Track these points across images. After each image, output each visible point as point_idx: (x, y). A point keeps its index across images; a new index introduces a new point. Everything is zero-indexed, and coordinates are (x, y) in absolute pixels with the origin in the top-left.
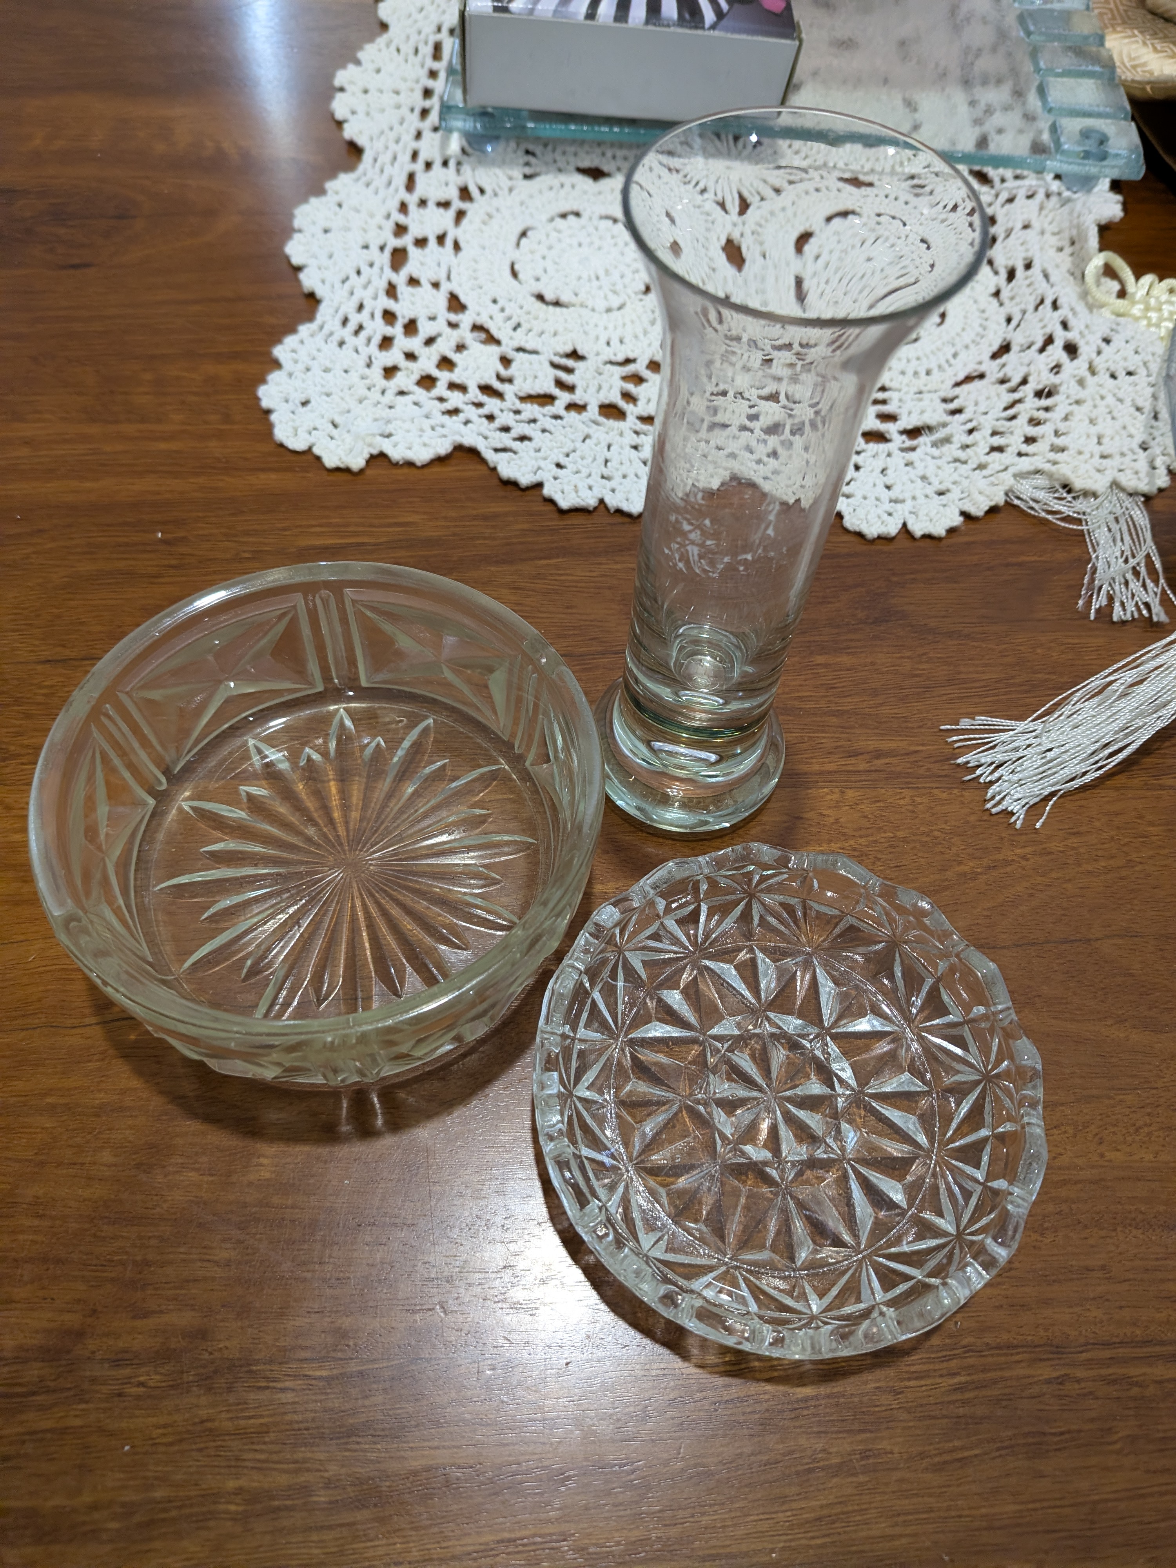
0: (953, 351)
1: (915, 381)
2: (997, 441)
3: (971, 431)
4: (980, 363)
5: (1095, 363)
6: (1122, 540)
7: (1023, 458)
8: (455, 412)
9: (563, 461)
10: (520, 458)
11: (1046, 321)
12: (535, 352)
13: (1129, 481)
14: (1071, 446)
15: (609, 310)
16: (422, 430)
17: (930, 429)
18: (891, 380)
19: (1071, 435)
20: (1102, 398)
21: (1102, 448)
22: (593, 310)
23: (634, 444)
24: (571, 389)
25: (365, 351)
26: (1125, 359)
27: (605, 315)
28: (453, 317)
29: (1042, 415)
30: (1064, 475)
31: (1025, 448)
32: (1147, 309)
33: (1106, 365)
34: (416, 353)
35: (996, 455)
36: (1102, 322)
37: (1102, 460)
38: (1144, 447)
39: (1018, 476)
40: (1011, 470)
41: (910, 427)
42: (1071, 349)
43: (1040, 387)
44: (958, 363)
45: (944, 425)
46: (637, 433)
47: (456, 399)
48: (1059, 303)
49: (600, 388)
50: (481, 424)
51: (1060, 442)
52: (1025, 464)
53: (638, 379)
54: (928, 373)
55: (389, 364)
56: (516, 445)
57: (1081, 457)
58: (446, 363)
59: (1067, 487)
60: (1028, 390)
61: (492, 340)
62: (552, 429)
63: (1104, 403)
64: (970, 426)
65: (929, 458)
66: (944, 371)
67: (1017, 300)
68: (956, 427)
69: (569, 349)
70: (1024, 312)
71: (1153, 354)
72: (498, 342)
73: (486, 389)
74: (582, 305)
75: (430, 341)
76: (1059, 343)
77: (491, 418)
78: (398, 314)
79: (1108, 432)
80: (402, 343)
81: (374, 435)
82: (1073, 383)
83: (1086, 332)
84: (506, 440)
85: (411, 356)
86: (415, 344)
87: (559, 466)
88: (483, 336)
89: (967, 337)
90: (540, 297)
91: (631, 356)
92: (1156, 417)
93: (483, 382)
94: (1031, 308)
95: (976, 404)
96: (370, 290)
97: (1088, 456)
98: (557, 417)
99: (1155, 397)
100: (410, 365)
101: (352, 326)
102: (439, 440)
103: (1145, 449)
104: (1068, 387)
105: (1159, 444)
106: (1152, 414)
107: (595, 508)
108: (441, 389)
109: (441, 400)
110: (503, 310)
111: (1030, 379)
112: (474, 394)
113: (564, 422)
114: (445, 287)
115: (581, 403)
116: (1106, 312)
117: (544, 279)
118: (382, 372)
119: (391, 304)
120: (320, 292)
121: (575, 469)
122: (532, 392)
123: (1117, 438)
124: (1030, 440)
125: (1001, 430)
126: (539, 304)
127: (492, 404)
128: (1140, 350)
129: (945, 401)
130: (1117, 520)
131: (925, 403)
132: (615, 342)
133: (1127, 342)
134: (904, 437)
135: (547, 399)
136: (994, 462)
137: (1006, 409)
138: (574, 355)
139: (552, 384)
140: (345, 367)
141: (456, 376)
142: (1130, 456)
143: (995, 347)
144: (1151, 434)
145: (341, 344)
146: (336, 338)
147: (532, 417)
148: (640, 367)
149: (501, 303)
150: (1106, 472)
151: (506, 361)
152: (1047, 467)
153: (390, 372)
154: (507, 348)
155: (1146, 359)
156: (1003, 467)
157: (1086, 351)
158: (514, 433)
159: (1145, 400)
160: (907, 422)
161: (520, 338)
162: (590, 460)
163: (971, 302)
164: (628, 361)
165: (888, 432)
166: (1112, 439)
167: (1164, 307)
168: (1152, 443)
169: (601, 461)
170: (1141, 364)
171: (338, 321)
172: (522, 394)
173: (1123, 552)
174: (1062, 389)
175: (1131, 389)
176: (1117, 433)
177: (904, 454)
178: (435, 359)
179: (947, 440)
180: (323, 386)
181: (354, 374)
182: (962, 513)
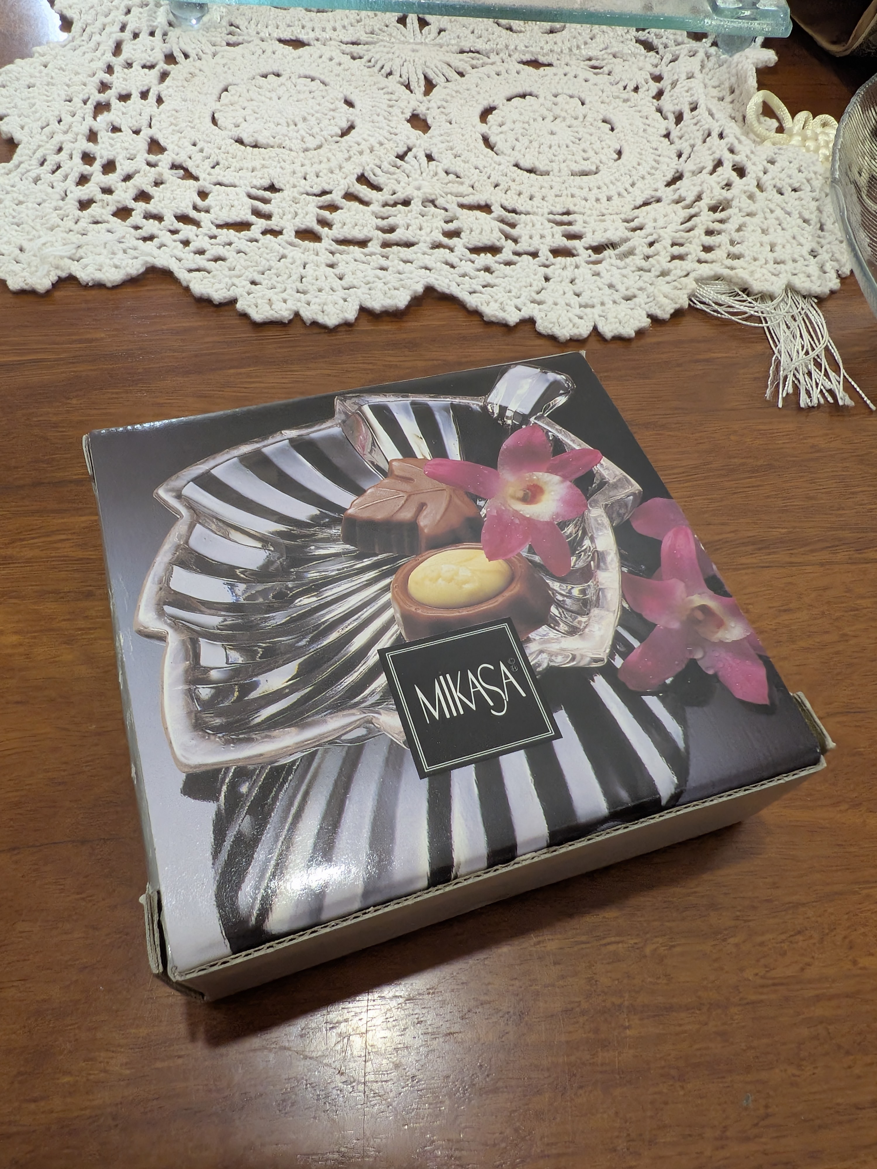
0: (630, 181)
1: (598, 206)
2: (676, 250)
3: (651, 244)
4: (656, 190)
5: (763, 181)
6: (801, 336)
7: (703, 264)
8: (151, 238)
9: (258, 278)
10: (214, 277)
11: (714, 148)
12: (232, 185)
13: (802, 283)
14: (746, 253)
15: (306, 150)
16: (114, 253)
17: (613, 245)
18: (575, 205)
19: (746, 243)
20: (772, 211)
21: (775, 255)
22: (291, 150)
23: (329, 262)
24: (268, 217)
25: (60, 187)
26: (790, 177)
27: (302, 154)
28: (152, 158)
29: (717, 226)
30: (742, 279)
31: (704, 256)
32: (805, 139)
33: (773, 182)
34: (113, 188)
35: (677, 262)
36: (767, 150)
37: (776, 265)
38: (813, 254)
39: (701, 281)
40: (692, 275)
41: (595, 244)
42: (741, 172)
43: (713, 202)
44: (635, 191)
45: (627, 240)
46: (332, 253)
47: (151, 227)
48: (724, 135)
49: (296, 214)
50: (175, 247)
51: (735, 250)
52: (705, 270)
53: (333, 208)
54: (609, 199)
55: (85, 197)
56: (211, 265)
57: (757, 263)
58: (143, 196)
59: (745, 290)
60: (703, 205)
61: (189, 175)
62: (247, 250)
63: (774, 215)
64: (650, 239)
65: (614, 269)
66: (623, 197)
67: (686, 136)
68: (638, 240)
69: (266, 183)
70: (693, 146)
71: (815, 173)
72: (196, 179)
73: (183, 218)
74: (279, 146)
75: (128, 178)
76: (728, 165)
77: (186, 243)
78: (98, 156)
79: (780, 241)
80: (98, 178)
81: (62, 258)
82: (744, 197)
83: (752, 156)
84: (201, 261)
85: (107, 191)
86: (112, 179)
87: (253, 283)
88: (182, 172)
89: (642, 171)
90: (240, 141)
91: (327, 188)
92: (822, 229)
93: (179, 212)
94: (699, 142)
95: (655, 221)
96: (70, 136)
97: (764, 261)
98: (252, 240)
99: (819, 210)
100: (106, 197)
101: (49, 166)
102: (130, 261)
103: (815, 257)
104: (740, 202)
105: (827, 252)
106: (819, 225)
107: (290, 321)
108: (136, 218)
109: (137, 228)
110: (201, 151)
111: (704, 196)
112: (170, 221)
113: (259, 245)
114: (146, 133)
115: (277, 228)
116: (767, 143)
117: (244, 125)
118: (78, 204)
119: (90, 147)
120: (18, 136)
121: (270, 286)
122: (230, 220)
123: (788, 246)
124: (707, 249)
125: (681, 241)
126: (238, 146)
127: (187, 231)
128: (802, 169)
129: (627, 221)
130: (794, 318)
131: (608, 224)
132: (311, 177)
133: (790, 162)
134: (590, 251)
135: (242, 226)
136: (676, 268)
137: (682, 224)
138: (272, 188)
139: (249, 212)
140: (39, 200)
141: (152, 207)
142: (801, 262)
143: (669, 177)
144: (818, 243)
145: (36, 180)
146: (33, 174)
147: (228, 241)
148: (336, 197)
149: (200, 145)
150: (780, 275)
151: (203, 195)
152: (726, 272)
153: (84, 205)
154: (205, 183)
155: (809, 177)
156: (685, 273)
157: (753, 171)
158: (208, 255)
159: (811, 213)
160: (592, 239)
161: (219, 174)
162: (286, 276)
163: (645, 141)
164: (324, 193)
165: (575, 248)
166: (784, 247)
167: (820, 137)
168: (820, 251)
169: (295, 277)
170: (805, 181)
171: (35, 162)
172: (218, 222)
173: (803, 346)
174: (734, 203)
175: (797, 202)
176: (788, 242)
177: (591, 266)
178: (132, 192)
179: (631, 252)
180: (14, 217)
181: (48, 207)
182: (649, 316)
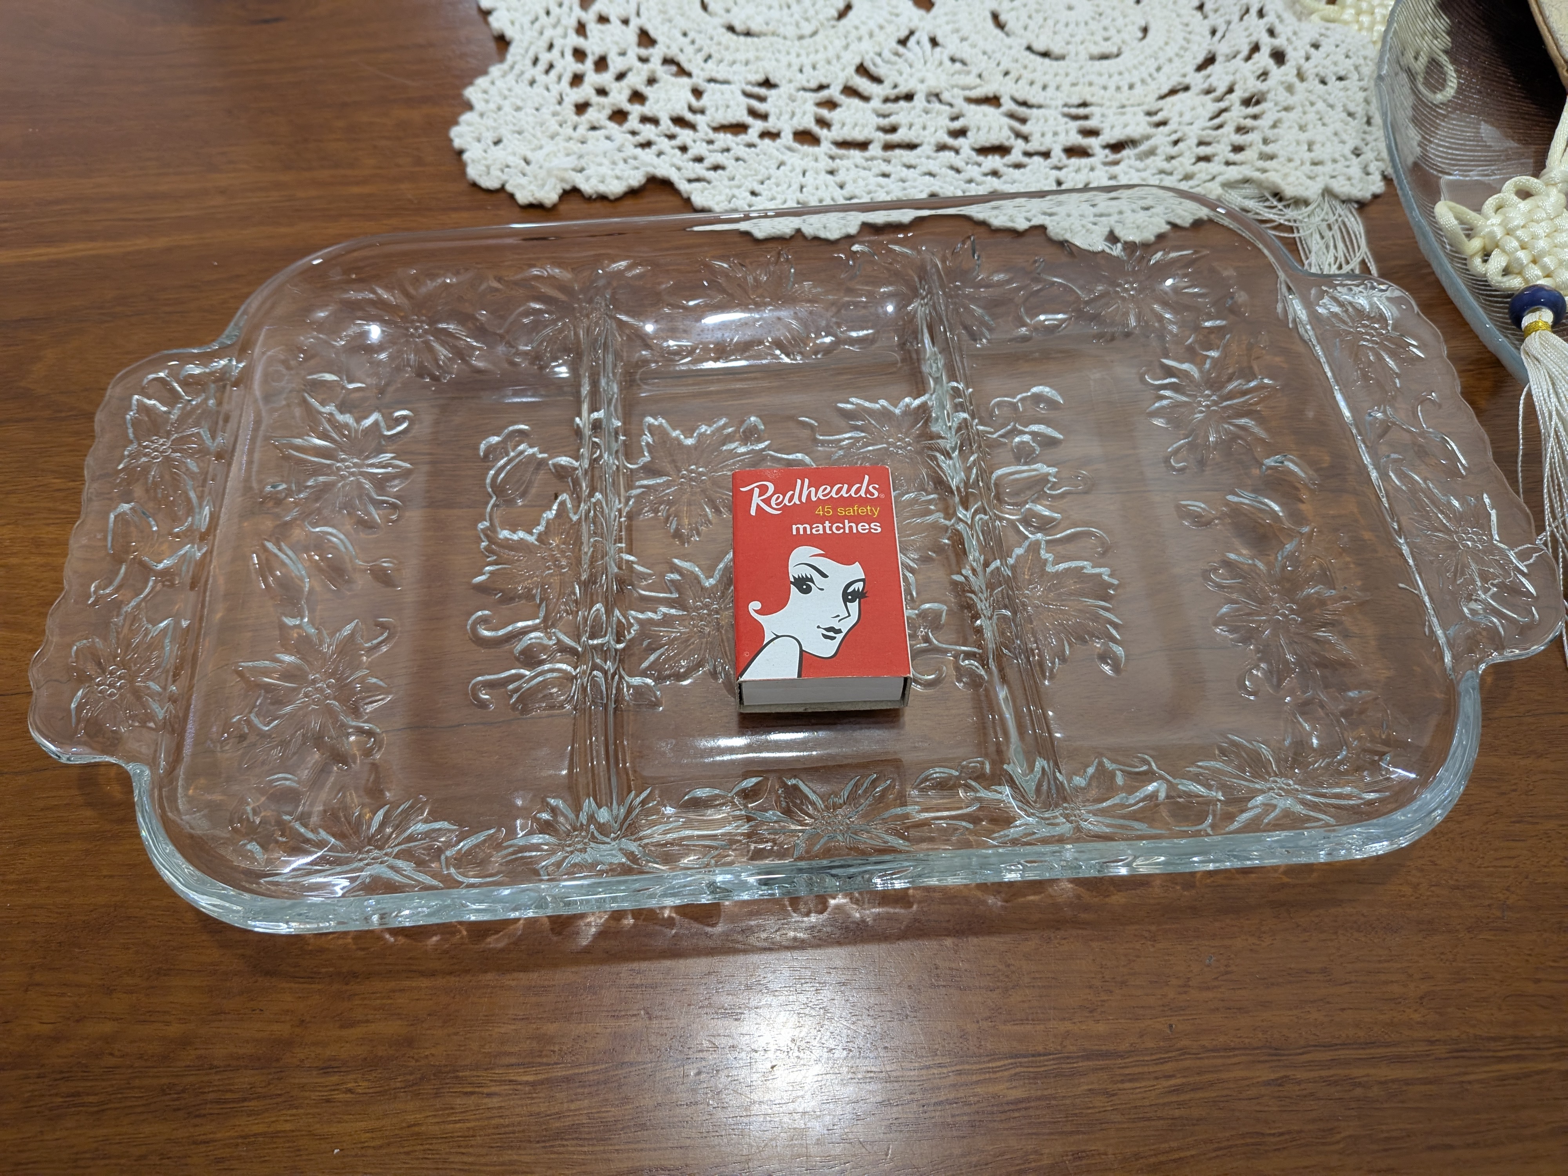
0: (1156, 65)
1: (1118, 95)
2: (1203, 150)
3: (1176, 143)
4: (1184, 76)
5: (1304, 69)
6: (1335, 247)
7: (1231, 167)
8: (648, 144)
9: (758, 188)
10: (714, 187)
11: (1251, 29)
12: (726, 82)
13: (1341, 187)
14: (1281, 153)
15: (801, 38)
16: (614, 163)
17: (1132, 143)
18: (1093, 95)
19: (1280, 142)
20: (1312, 104)
21: (1312, 155)
22: (785, 38)
23: (829, 169)
24: (764, 117)
25: (555, 89)
26: (1335, 64)
27: (797, 43)
28: (643, 52)
29: (1249, 122)
30: (1273, 183)
31: (1233, 157)
32: (1359, 13)
33: (1316, 70)
34: (607, 89)
35: (1202, 165)
36: (1311, 29)
37: (1313, 167)
38: (1357, 153)
39: (1228, 185)
40: (1219, 179)
41: (1112, 141)
42: (1279, 57)
43: (1247, 95)
44: (1161, 77)
45: (1148, 137)
46: (832, 158)
47: (648, 131)
48: (1264, 11)
49: (793, 114)
50: (674, 155)
51: (1269, 149)
52: (1233, 173)
53: (831, 104)
54: (1131, 87)
55: (581, 100)
56: (711, 175)
57: (1291, 165)
58: (637, 97)
59: (1278, 195)
60: (1235, 98)
61: (683, 72)
62: (746, 157)
63: (1314, 109)
64: (1174, 137)
65: (1133, 171)
66: (1147, 84)
67: (1222, 11)
68: (1161, 138)
69: (760, 77)
70: (1229, 23)
71: (1365, 58)
72: (689, 75)
73: (679, 121)
74: (774, 34)
75: (621, 76)
76: (1265, 51)
77: (684, 149)
78: (589, 51)
79: (1319, 138)
80: (592, 79)
81: (566, 170)
82: (1281, 89)
83: (1294, 38)
84: (699, 170)
85: (602, 92)
86: (606, 79)
87: (753, 193)
88: (674, 69)
89: (1170, 51)
90: (731, 29)
91: (825, 81)
92: (1369, 123)
93: (674, 114)
94: (1236, 18)
95: (1181, 115)
96: (560, 30)
97: (1299, 162)
98: (751, 145)
99: (1367, 101)
100: (602, 100)
101: (542, 66)
102: (632, 172)
103: (1358, 155)
104: (1277, 95)
105: (1372, 150)
106: (1365, 119)
107: (792, 237)
108: (633, 122)
109: (634, 133)
110: (693, 42)
111: (1236, 87)
112: (666, 125)
113: (757, 150)
114: (635, 23)
115: (774, 131)
116: (1315, 18)
117: (735, 10)
118: (573, 109)
119: (580, 42)
120: (509, 33)
121: (770, 196)
122: (725, 122)
123: (1328, 144)
124: (1238, 149)
125: (1208, 139)
126: (730, 35)
127: (685, 135)
128: (1350, 54)
129: (1149, 114)
130: (1330, 227)
131: (1128, 118)
132: (808, 69)
133: (1337, 46)
134: (1107, 151)
135: (739, 128)
136: (1200, 171)
137: (1212, 119)
138: (767, 83)
139: (745, 112)
140: (537, 105)
141: (647, 109)
142: (1342, 162)
143: (1200, 59)
144: (1363, 140)
145: (532, 83)
146: (528, 76)
147: (725, 146)
148: (834, 92)
149: (692, 35)
150: (1318, 179)
151: (697, 93)
152: (1257, 175)
153: (581, 108)
154: (698, 80)
155: (1357, 63)
156: (1210, 177)
157: (1294, 57)
158: (707, 163)
159: (1357, 105)
160: (1110, 136)
161: (712, 69)
162: (786, 186)
163: (1174, 15)
164: (821, 87)
165: (1090, 147)
166: (1323, 145)
167: (1376, 10)
168: (1365, 149)
169: (796, 186)
170: (1352, 68)
171: (528, 62)
172: (715, 125)
173: (1336, 258)
174: (1270, 96)
175: (1342, 94)
176: (1328, 139)
177: (1107, 168)
178: (627, 93)
179: (1152, 152)
180: (514, 125)
181: (546, 112)
182: (1169, 223)
